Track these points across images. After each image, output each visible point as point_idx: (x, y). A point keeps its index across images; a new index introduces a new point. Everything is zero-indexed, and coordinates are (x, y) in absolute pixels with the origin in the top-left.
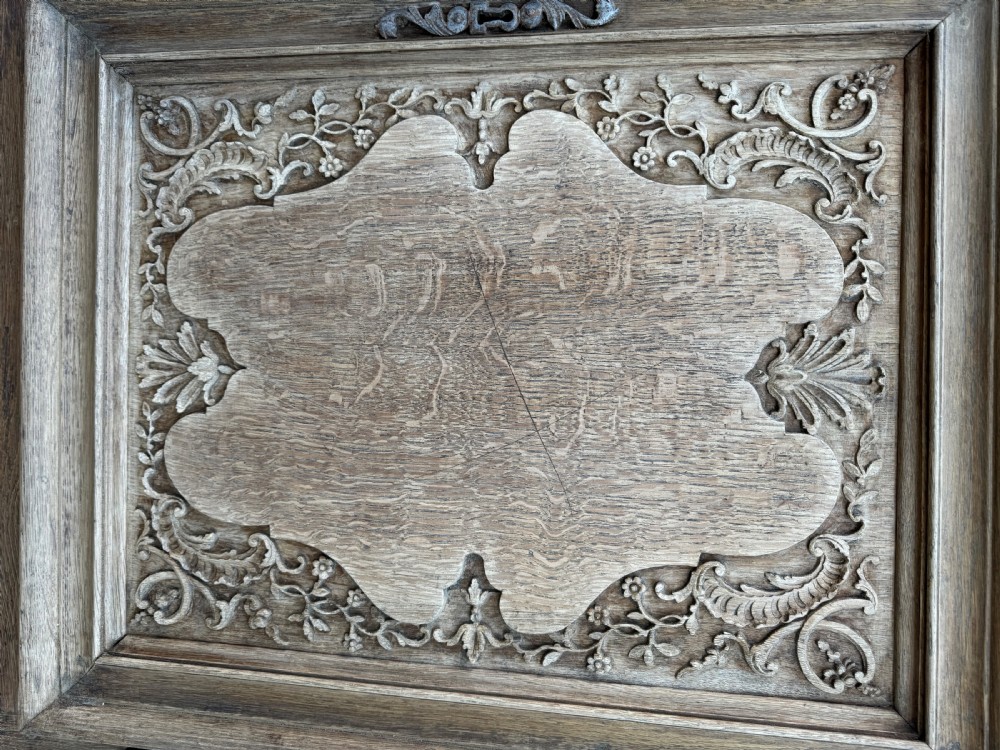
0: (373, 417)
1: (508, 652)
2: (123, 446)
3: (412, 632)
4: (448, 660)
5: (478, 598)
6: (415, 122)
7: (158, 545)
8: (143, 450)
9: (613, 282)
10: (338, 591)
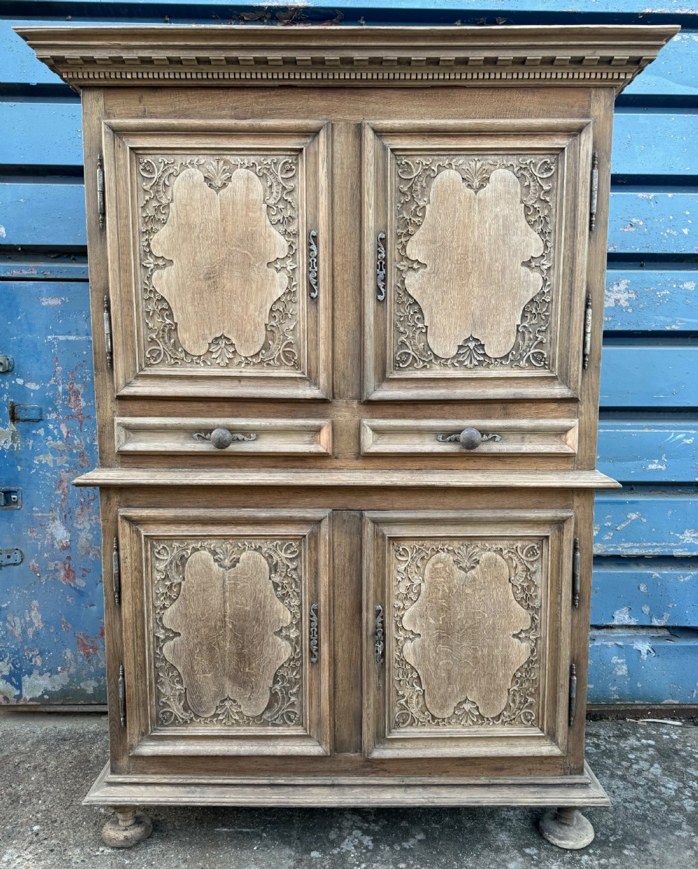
0: (479, 662)
1: (536, 627)
2: (488, 729)
3: (532, 651)
4: (539, 642)
5: (523, 635)
6: (405, 653)
7: (514, 719)
8: (489, 724)
9: (444, 604)
10: (524, 670)
